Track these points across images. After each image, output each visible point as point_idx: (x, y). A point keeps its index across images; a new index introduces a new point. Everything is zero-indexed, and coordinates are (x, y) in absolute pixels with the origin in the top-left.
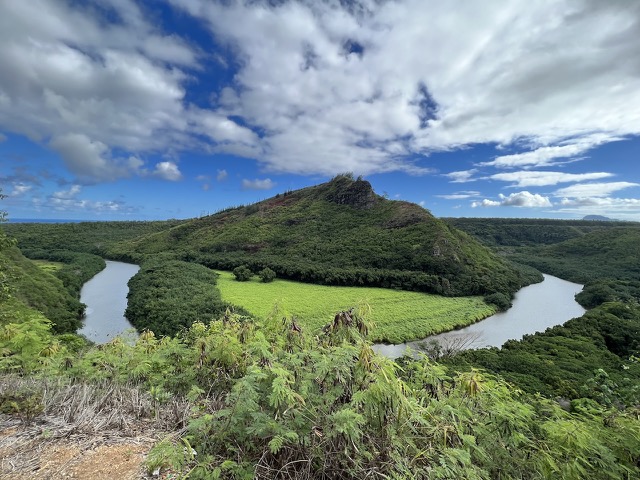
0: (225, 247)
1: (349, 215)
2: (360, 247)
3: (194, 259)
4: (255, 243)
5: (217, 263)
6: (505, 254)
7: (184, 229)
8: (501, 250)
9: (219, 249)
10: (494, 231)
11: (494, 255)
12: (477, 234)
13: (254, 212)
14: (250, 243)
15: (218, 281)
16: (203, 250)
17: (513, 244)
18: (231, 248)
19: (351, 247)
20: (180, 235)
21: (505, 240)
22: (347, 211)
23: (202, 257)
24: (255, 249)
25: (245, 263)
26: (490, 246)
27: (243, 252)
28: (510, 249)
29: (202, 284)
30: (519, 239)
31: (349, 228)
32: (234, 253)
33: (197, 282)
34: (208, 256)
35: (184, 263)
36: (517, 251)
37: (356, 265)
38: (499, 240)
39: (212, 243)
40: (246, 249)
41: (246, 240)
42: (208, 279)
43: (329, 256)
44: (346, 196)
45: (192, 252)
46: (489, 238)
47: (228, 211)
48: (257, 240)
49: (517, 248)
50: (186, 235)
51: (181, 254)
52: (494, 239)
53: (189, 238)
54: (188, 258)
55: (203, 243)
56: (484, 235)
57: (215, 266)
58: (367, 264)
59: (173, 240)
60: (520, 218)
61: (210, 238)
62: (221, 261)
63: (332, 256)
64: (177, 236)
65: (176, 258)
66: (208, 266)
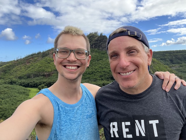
0: (32, 75)
1: (97, 54)
2: (104, 70)
3: (15, 83)
4: (49, 72)
5: (28, 84)
6: (175, 68)
7: (8, 67)
8: (173, 66)
9: (29, 77)
10: (169, 57)
11: (170, 69)
12: (161, 59)
13: (47, 55)
14: (46, 72)
15: (30, 93)
16: (20, 78)
17: (178, 63)
18: (36, 76)
19: (99, 70)
20: (6, 71)
21: (174, 62)
22: (96, 52)
23: (20, 81)
24: (49, 75)
25: (44, 83)
26: (167, 65)
27: (42, 77)
28: (177, 65)
29: (21, 96)
30: (181, 60)
31: (98, 61)
32: (37, 78)
33: (18, 95)
34: (23, 81)
35: (10, 86)
36: (181, 66)
37: (102, 79)
38: (172, 61)
39: (24, 74)
40: (44, 75)
41: (43, 71)
42: (24, 93)
43: (88, 76)
44: (95, 44)
45: (14, 79)
46: (167, 61)
47: (32, 55)
48: (50, 70)
49: (180, 65)
50: (9, 70)
51: (7, 81)
52: (170, 61)
53: (12, 71)
54: (11, 83)
55: (19, 74)
56: (165, 60)
57: (27, 86)
58: (108, 78)
59: (2, 73)
60: (181, 50)
61: (23, 71)
62: (31, 83)
63: (90, 76)
64: (5, 71)
65: (5, 83)
66: (24, 86)
